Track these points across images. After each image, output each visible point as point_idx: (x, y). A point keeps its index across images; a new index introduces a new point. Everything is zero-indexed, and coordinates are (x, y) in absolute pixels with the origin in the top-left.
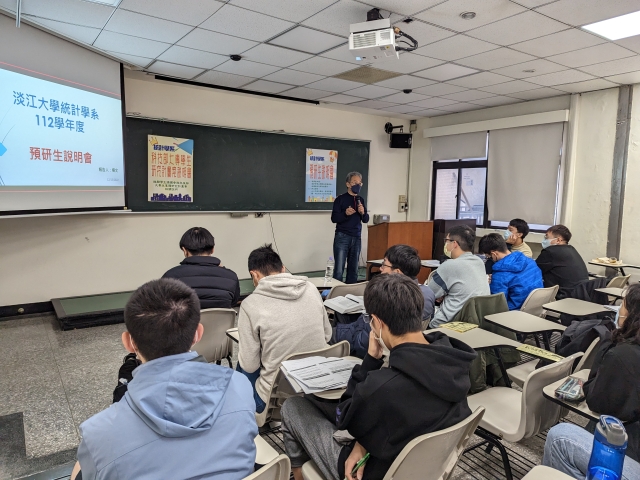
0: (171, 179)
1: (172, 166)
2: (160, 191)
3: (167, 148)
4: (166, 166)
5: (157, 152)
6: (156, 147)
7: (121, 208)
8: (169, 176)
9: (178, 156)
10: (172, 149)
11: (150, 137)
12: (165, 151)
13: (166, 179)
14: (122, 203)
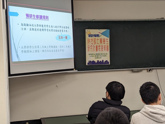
0: (98, 52)
1: (98, 45)
2: (92, 59)
3: (95, 36)
4: (95, 45)
5: (90, 38)
6: (90, 36)
7: (72, 69)
8: (97, 50)
9: (101, 39)
10: (98, 36)
11: (86, 30)
12: (94, 37)
13: (95, 52)
14: (73, 67)
